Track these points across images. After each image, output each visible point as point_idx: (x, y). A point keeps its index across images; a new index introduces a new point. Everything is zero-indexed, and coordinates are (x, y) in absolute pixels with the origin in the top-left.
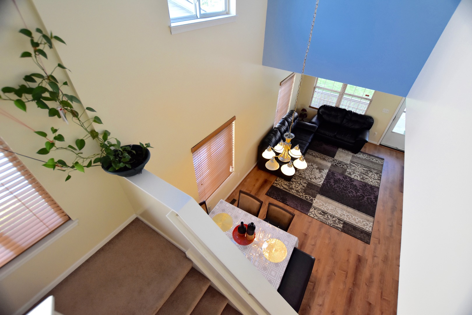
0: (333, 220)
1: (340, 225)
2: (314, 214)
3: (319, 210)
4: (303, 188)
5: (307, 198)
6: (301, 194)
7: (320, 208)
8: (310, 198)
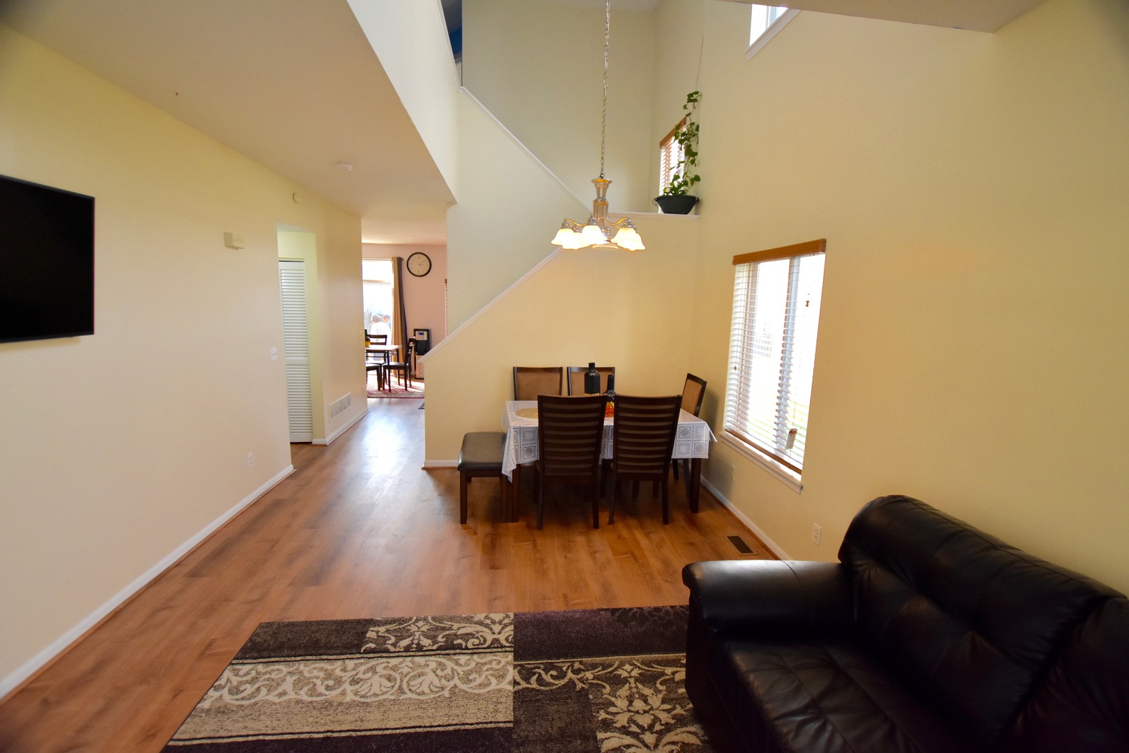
5: (554, 673)
6: (589, 675)
8: (540, 681)
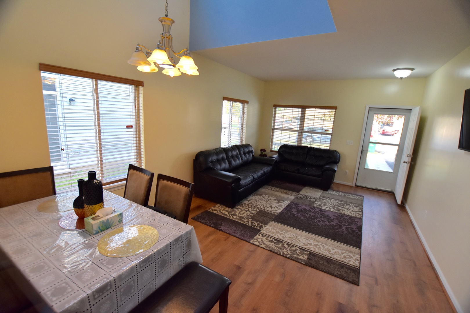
0: (291, 250)
1: (303, 257)
2: (261, 241)
3: (270, 237)
4: (251, 215)
5: (254, 224)
6: (246, 220)
7: (272, 235)
8: (259, 224)
